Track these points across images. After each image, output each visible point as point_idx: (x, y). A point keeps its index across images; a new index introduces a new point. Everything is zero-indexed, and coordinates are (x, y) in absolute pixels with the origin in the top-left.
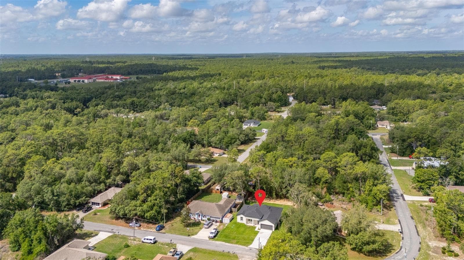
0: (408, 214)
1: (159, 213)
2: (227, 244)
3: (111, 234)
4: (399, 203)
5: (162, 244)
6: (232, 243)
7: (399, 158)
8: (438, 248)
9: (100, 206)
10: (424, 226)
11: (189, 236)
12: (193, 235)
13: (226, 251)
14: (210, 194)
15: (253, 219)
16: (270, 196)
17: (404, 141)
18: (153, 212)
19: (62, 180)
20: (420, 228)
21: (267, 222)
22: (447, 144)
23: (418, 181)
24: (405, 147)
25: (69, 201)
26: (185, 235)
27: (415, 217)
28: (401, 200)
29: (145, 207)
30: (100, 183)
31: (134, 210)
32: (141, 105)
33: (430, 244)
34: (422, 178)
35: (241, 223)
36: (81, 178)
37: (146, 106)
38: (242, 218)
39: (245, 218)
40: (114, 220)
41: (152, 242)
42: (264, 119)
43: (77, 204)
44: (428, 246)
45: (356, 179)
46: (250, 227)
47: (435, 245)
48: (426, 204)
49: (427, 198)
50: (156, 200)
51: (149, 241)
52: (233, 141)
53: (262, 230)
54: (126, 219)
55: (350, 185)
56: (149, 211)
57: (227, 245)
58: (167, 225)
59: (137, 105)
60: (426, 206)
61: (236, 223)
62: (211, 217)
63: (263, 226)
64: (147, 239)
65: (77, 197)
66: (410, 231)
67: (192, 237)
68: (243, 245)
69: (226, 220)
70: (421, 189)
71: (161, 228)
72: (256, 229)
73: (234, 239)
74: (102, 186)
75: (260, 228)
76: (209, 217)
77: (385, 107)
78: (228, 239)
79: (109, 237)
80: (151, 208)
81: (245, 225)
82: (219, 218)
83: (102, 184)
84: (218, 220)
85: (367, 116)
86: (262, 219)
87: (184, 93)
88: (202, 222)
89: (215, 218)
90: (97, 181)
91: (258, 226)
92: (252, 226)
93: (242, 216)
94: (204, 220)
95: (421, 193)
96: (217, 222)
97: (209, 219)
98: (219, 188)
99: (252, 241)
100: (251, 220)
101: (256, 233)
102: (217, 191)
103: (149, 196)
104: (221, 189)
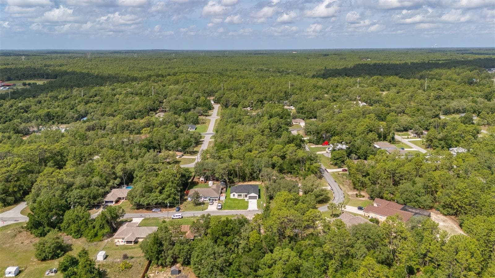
0: (333, 180)
1: (174, 199)
3: (143, 218)
4: (325, 174)
5: (187, 217)
6: (235, 209)
7: (316, 146)
8: (353, 195)
9: (114, 203)
10: (343, 185)
11: (203, 210)
12: (205, 209)
14: (197, 185)
16: (244, 180)
17: (318, 133)
18: (170, 199)
19: (73, 187)
20: (341, 186)
21: (253, 195)
22: (347, 133)
23: (334, 159)
24: (319, 137)
25: (88, 201)
26: (200, 210)
27: (337, 181)
28: (326, 173)
29: (163, 196)
30: (105, 187)
31: (156, 199)
33: (349, 193)
34: (337, 157)
35: (234, 198)
36: (89, 184)
38: (234, 195)
39: (236, 195)
40: (136, 210)
41: (181, 217)
42: (198, 123)
43: (96, 203)
44: (348, 195)
45: (298, 162)
46: (241, 200)
47: (351, 193)
48: (341, 173)
49: (341, 170)
50: (171, 190)
51: (178, 217)
52: (190, 144)
53: (250, 200)
54: (149, 207)
55: (295, 166)
56: (167, 199)
57: (233, 211)
58: (182, 206)
60: (341, 174)
61: (230, 199)
62: (211, 197)
63: (251, 198)
64: (177, 216)
65: (95, 198)
66: (336, 189)
67: (207, 210)
68: (243, 209)
69: (223, 198)
70: (336, 164)
71: (179, 209)
72: (246, 200)
73: (235, 207)
74: (107, 189)
75: (248, 199)
77: (292, 107)
78: (230, 208)
79: (143, 220)
80: (169, 196)
81: (237, 199)
82: (217, 197)
83: (107, 187)
84: (217, 199)
85: (285, 116)
86: (249, 193)
87: (99, 101)
88: (205, 202)
89: (214, 197)
90: (103, 186)
91: (246, 199)
93: (234, 193)
95: (337, 167)
96: (216, 200)
97: (210, 200)
98: (203, 179)
99: (248, 206)
100: (241, 195)
101: (248, 202)
102: (202, 182)
103: (163, 189)
104: (205, 180)
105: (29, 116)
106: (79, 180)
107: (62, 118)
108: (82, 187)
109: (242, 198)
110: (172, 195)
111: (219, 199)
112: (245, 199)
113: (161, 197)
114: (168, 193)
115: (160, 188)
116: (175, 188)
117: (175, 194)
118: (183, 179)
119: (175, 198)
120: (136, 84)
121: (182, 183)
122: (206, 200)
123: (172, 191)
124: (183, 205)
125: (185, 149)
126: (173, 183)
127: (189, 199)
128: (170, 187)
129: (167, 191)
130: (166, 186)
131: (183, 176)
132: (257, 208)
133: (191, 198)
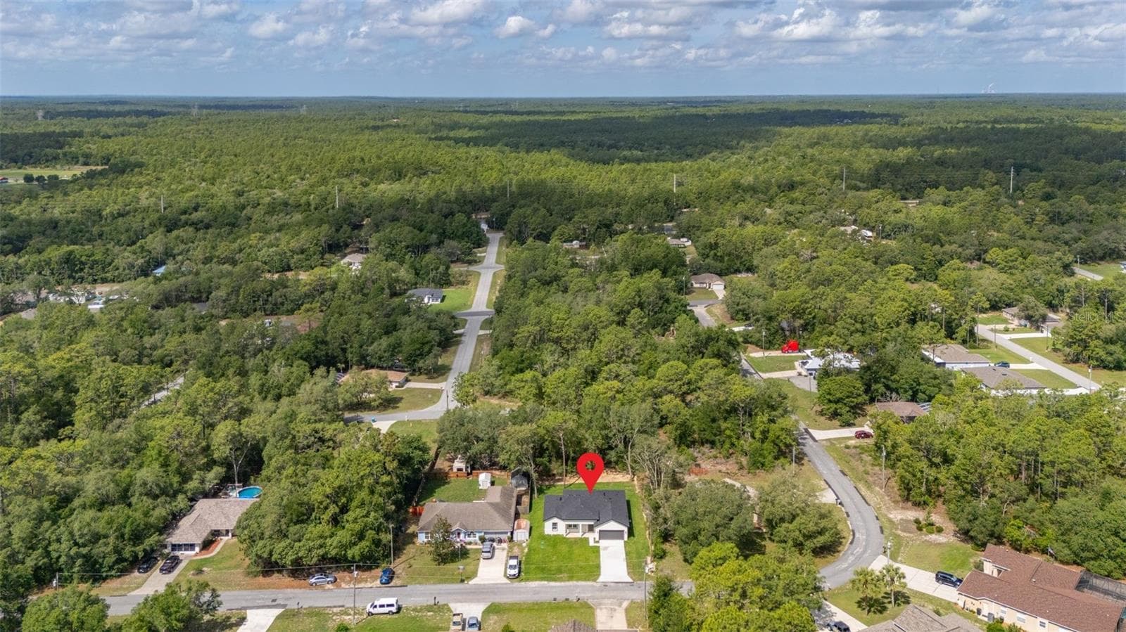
0: (835, 468)
1: (377, 543)
2: (553, 584)
3: (278, 611)
4: (809, 447)
5: (415, 610)
6: (560, 580)
7: (767, 354)
8: (907, 521)
9: (197, 549)
10: (869, 487)
11: (462, 581)
12: (469, 578)
13: (561, 597)
14: (446, 483)
15: (580, 523)
17: (770, 319)
18: (365, 545)
19: (76, 502)
20: (864, 491)
21: (612, 526)
22: (849, 320)
23: (830, 401)
24: (773, 330)
25: (117, 551)
26: (452, 581)
27: (846, 470)
28: (810, 442)
29: (343, 535)
30: (174, 496)
31: (321, 546)
32: (96, 262)
33: (891, 516)
34: (839, 395)
35: (555, 536)
36: (126, 490)
37: (110, 264)
38: (555, 526)
39: (562, 525)
40: (261, 579)
41: (394, 609)
42: (448, 284)
43: (141, 555)
44: (890, 521)
45: (733, 410)
46: (576, 541)
47: (899, 517)
48: (852, 442)
49: (849, 432)
50: (367, 515)
51: (386, 610)
52: (426, 348)
53: (603, 544)
54: (299, 570)
55: (724, 425)
56: (355, 544)
57: (555, 587)
58: (399, 565)
59: (82, 263)
60: (855, 447)
61: (544, 537)
62: (486, 533)
63: (604, 535)
64: (382, 606)
65: (137, 537)
66: (852, 499)
67: (472, 582)
68: (585, 580)
69: (521, 535)
70: (835, 415)
71: (390, 576)
72: (592, 543)
73: (559, 571)
74: (181, 501)
75: (597, 539)
76: (482, 534)
77: (685, 240)
78: (547, 573)
79: (278, 618)
80: (361, 536)
81: (564, 538)
82: (506, 533)
83: (180, 497)
84: (504, 537)
85: (674, 267)
86: (599, 521)
87: (202, 222)
88: (468, 547)
89: (496, 533)
90: (169, 493)
91: (592, 537)
92: (580, 539)
93: (555, 520)
94: (470, 543)
95: (836, 422)
96: (500, 541)
97: (483, 540)
98: (463, 466)
99: (598, 567)
100: (576, 527)
101: (596, 550)
102: (460, 473)
103: (344, 510)
104: (467, 468)
105: (21, 261)
106: (94, 482)
107: (103, 268)
108: (102, 504)
109: (579, 535)
110: (370, 534)
111: (511, 539)
112: (587, 540)
113: (335, 540)
114: (357, 527)
115: (333, 509)
116: (379, 507)
117: (378, 530)
118: (405, 472)
119: (380, 541)
120: (298, 180)
121: (400, 483)
122: (471, 539)
123: (371, 519)
124: (403, 558)
126: (372, 492)
127: (422, 538)
128: (363, 504)
129: (355, 521)
130: (350, 500)
131: (405, 461)
132: (629, 573)
133: (427, 533)
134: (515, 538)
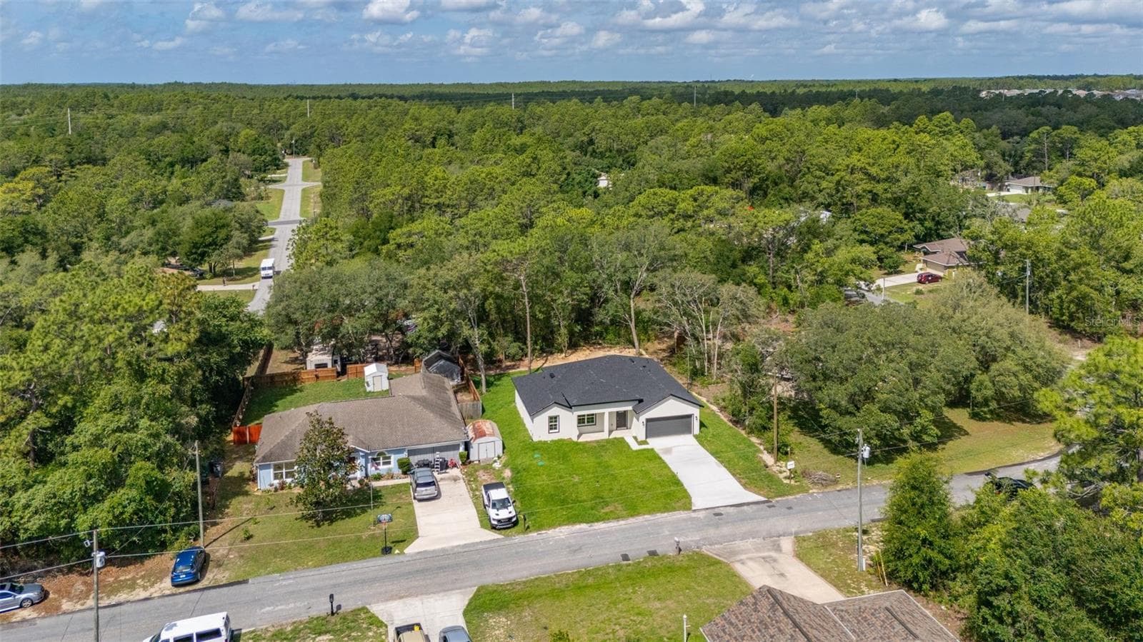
1: (158, 490)
2: (598, 527)
5: (279, 635)
6: (613, 517)
11: (387, 551)
12: (402, 541)
13: (638, 550)
14: (293, 392)
15: (602, 412)
18: (125, 497)
21: (668, 408)
26: (364, 554)
35: (555, 442)
38: (554, 422)
39: (568, 419)
46: (602, 446)
48: (921, 288)
50: (132, 427)
53: (656, 444)
56: (97, 498)
57: (604, 533)
58: (217, 539)
62: (412, 453)
63: (657, 427)
67: (411, 549)
68: (664, 510)
69: (488, 447)
72: (635, 446)
73: (601, 502)
75: (643, 438)
76: (405, 455)
78: (575, 508)
80: (114, 477)
81: (577, 444)
82: (456, 447)
86: (640, 404)
88: (375, 484)
89: (433, 450)
91: (629, 436)
92: (608, 441)
94: (378, 478)
96: (444, 466)
97: (406, 468)
98: (327, 359)
100: (591, 419)
101: (652, 457)
102: (321, 372)
103: (65, 424)
104: (335, 362)
109: (604, 436)
110: (140, 469)
111: (466, 460)
112: (621, 442)
113: (39, 494)
114: (104, 455)
115: (37, 420)
116: (158, 410)
117: (162, 459)
118: (215, 358)
119: (165, 486)
121: (205, 380)
122: (381, 469)
123: (140, 436)
124: (227, 522)
125: (203, 255)
126: (140, 375)
127: (267, 479)
128: (116, 406)
129: (96, 441)
130: (83, 400)
131: (209, 340)
132: (744, 486)
133: (278, 467)
134: (473, 457)
